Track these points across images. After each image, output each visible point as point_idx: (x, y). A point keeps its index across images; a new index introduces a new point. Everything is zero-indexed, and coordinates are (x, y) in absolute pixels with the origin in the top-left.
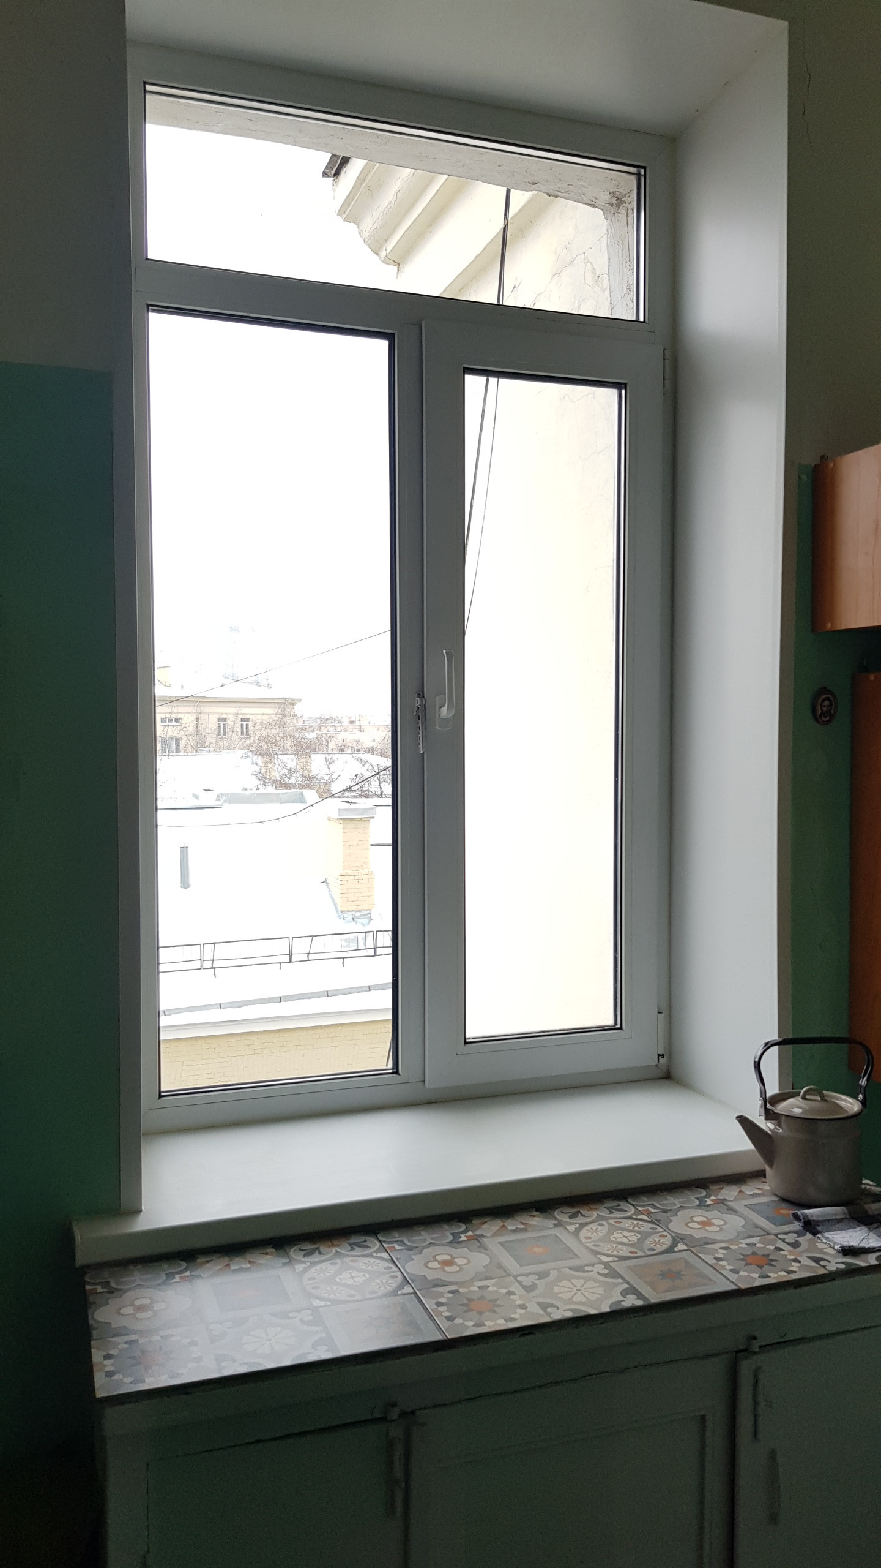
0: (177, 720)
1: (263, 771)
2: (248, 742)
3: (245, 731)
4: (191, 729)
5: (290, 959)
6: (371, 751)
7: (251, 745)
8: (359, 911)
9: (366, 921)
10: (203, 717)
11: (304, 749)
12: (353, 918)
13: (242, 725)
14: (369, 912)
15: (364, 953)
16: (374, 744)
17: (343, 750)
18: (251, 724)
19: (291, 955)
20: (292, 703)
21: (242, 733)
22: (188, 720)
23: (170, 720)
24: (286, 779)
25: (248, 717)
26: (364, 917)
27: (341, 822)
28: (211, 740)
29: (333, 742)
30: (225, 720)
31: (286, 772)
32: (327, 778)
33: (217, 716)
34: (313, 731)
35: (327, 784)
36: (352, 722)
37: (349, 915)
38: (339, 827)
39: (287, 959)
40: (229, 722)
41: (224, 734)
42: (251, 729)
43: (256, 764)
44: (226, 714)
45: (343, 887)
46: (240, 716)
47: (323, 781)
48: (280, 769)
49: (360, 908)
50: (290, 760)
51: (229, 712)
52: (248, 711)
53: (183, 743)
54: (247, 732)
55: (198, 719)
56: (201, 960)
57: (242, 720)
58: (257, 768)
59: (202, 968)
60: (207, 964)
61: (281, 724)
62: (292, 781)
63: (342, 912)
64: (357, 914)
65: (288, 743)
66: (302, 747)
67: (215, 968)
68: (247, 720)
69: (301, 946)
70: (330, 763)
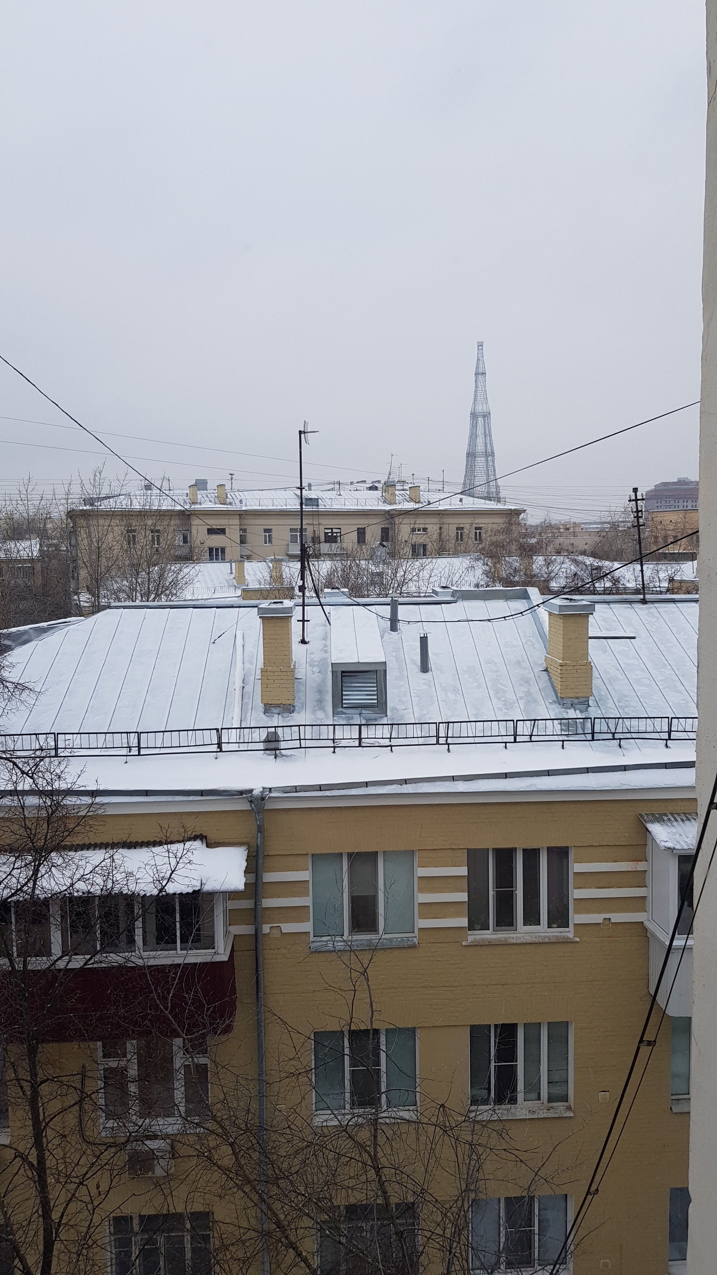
0: (425, 530)
1: (493, 570)
2: (480, 546)
3: (478, 538)
4: (435, 536)
5: (515, 739)
6: (584, 553)
7: (483, 549)
8: (577, 698)
9: (583, 707)
10: (445, 527)
11: (528, 552)
12: (572, 705)
13: (476, 533)
14: (586, 699)
15: (582, 737)
16: (586, 547)
17: (560, 553)
18: (483, 531)
19: (515, 735)
20: (518, 513)
21: (476, 540)
22: (433, 529)
23: (419, 530)
24: (512, 578)
25: (481, 526)
26: (581, 703)
27: (562, 617)
28: (451, 545)
29: (552, 546)
30: (462, 528)
31: (512, 571)
32: (545, 576)
33: (456, 526)
34: (534, 537)
35: (547, 581)
36: (568, 529)
37: (569, 701)
38: (560, 623)
39: (512, 739)
40: (465, 530)
41: (462, 541)
42: (484, 536)
43: (487, 565)
44: (463, 524)
45: (563, 676)
46: (475, 526)
47: (543, 579)
48: (506, 569)
49: (578, 695)
50: (515, 561)
51: (465, 522)
52: (480, 521)
53: (429, 547)
54: (480, 537)
55: (440, 528)
56: (438, 737)
57: (476, 529)
58: (487, 568)
59: (438, 743)
60: (442, 741)
61: (508, 531)
62: (516, 579)
63: (562, 698)
64: (576, 701)
65: (514, 547)
66: (525, 550)
67: (449, 744)
68: (480, 528)
69: (524, 729)
70: (549, 564)
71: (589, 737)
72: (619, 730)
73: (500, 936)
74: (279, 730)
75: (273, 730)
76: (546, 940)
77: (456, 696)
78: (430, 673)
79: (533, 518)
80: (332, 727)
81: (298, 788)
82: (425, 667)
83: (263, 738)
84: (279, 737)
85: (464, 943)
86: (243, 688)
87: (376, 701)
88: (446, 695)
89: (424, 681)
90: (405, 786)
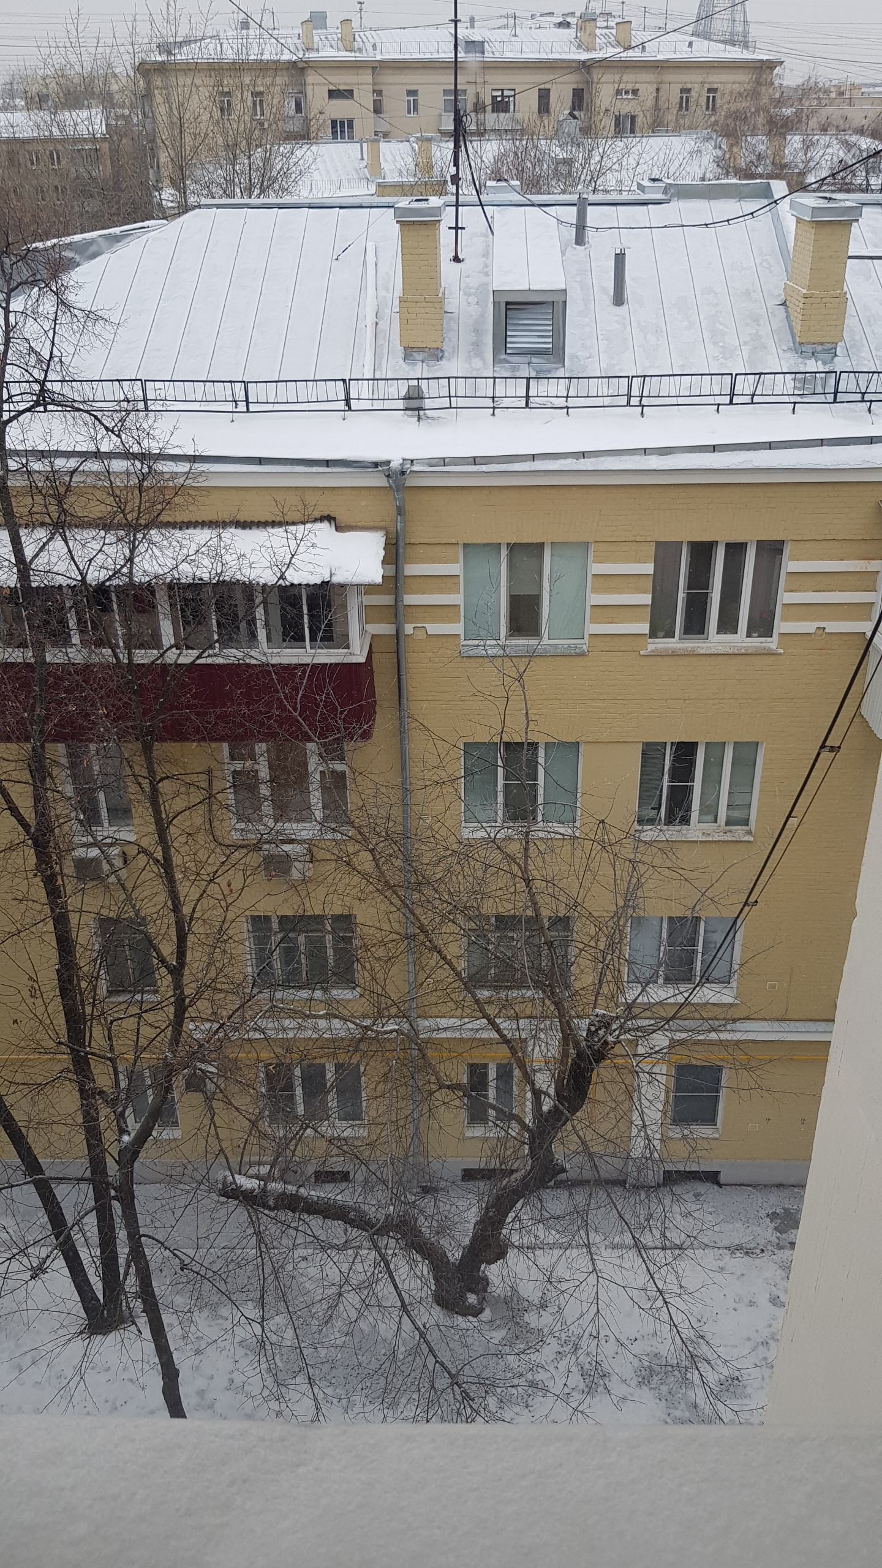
0: (635, 92)
1: (727, 156)
2: (713, 119)
3: (711, 105)
4: (650, 103)
5: (731, 400)
6: (861, 131)
7: (716, 122)
8: (822, 344)
9: (828, 356)
10: (664, 87)
11: (779, 128)
12: (813, 354)
13: (708, 97)
14: (834, 345)
15: (821, 398)
16: (864, 122)
17: (827, 130)
18: (718, 95)
19: (732, 395)
20: (769, 66)
21: (707, 108)
22: (647, 91)
23: (627, 92)
24: (753, 168)
25: (715, 86)
26: (825, 351)
27: (814, 225)
28: (671, 117)
29: (815, 119)
30: (689, 91)
31: (754, 158)
32: (801, 166)
33: (680, 86)
34: (792, 106)
35: (803, 174)
36: (842, 93)
37: (809, 349)
38: (811, 233)
39: (727, 399)
40: (693, 93)
41: (687, 109)
42: (719, 102)
43: (720, 148)
44: (691, 83)
45: (806, 312)
46: (707, 86)
47: (797, 171)
48: (746, 155)
49: (823, 340)
50: (760, 143)
51: (693, 80)
52: (717, 79)
53: (639, 120)
54: (714, 106)
55: (658, 90)
56: (629, 396)
57: (709, 91)
58: (720, 153)
59: (629, 404)
60: (635, 401)
61: (754, 94)
62: (760, 170)
63: (801, 344)
64: (819, 348)
65: (761, 120)
66: (776, 126)
67: (643, 406)
68: (715, 90)
69: (744, 386)
70: (808, 147)
71: (830, 398)
72: (872, 389)
73: (686, 645)
74: (424, 384)
75: (415, 383)
76: (743, 651)
77: (658, 340)
78: (625, 306)
79: (790, 77)
80: (492, 380)
81: (446, 461)
82: (619, 299)
83: (403, 393)
84: (423, 392)
85: (642, 653)
86: (377, 324)
87: (550, 346)
88: (645, 338)
89: (616, 318)
90: (582, 460)
